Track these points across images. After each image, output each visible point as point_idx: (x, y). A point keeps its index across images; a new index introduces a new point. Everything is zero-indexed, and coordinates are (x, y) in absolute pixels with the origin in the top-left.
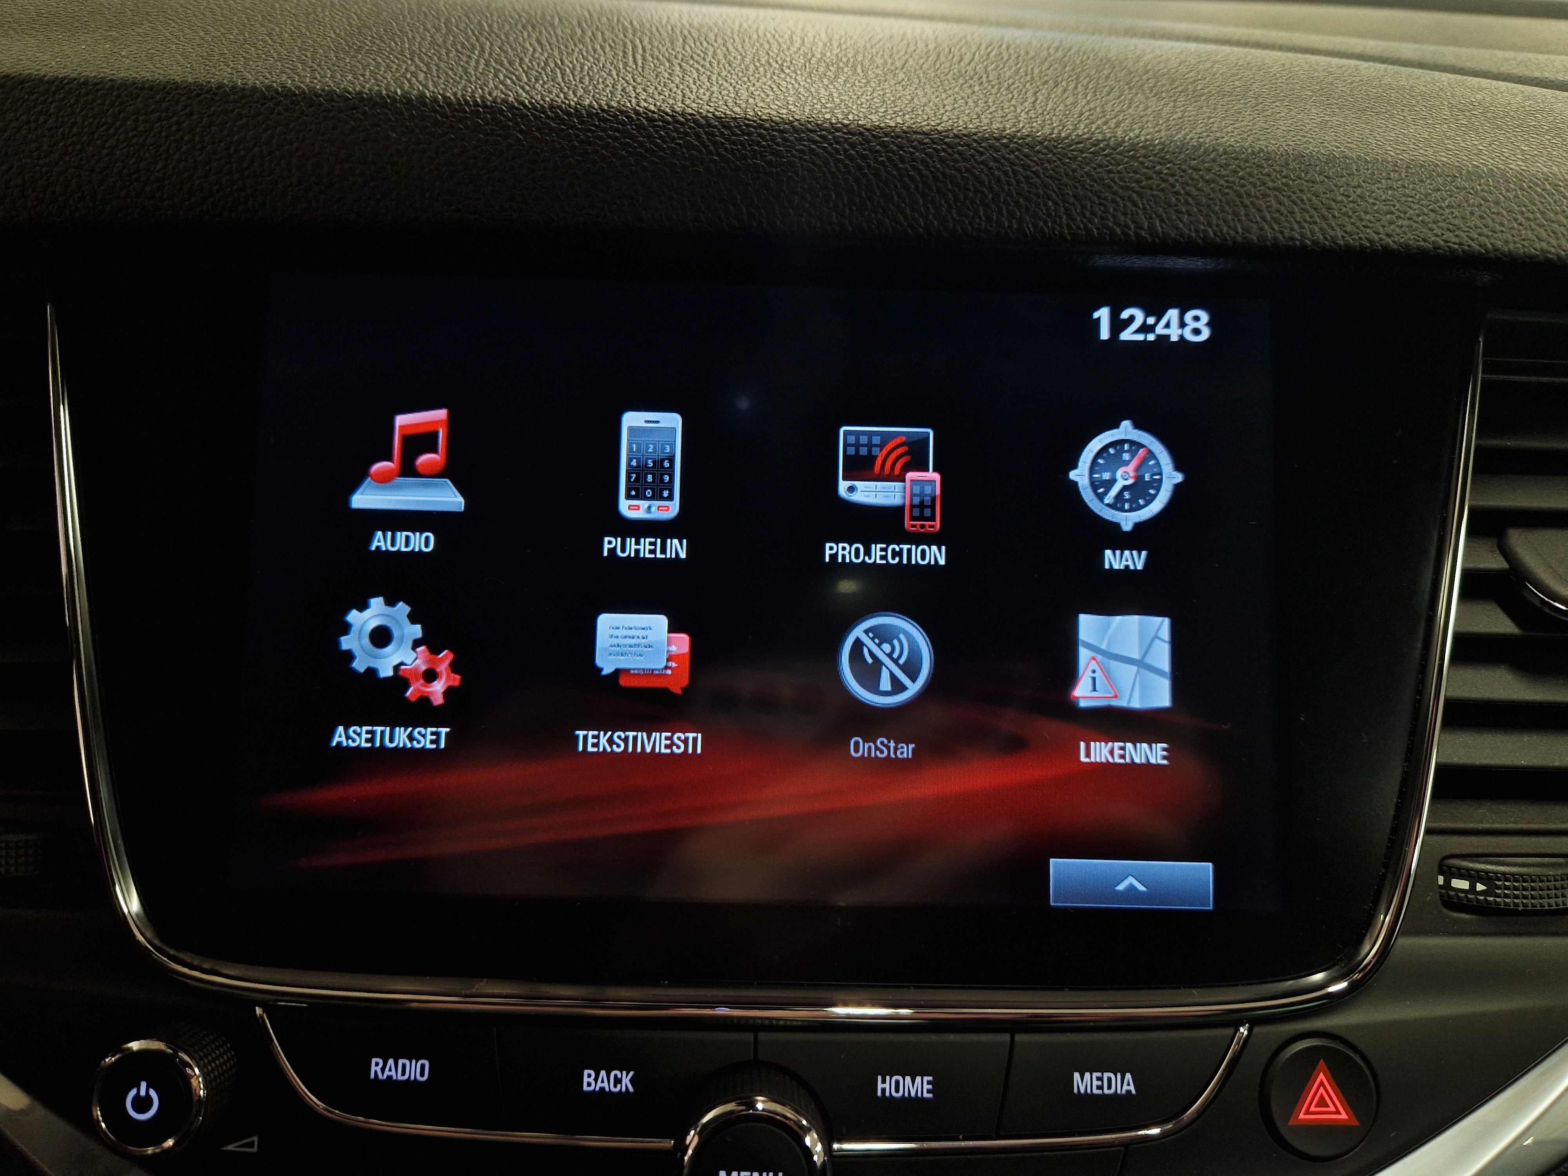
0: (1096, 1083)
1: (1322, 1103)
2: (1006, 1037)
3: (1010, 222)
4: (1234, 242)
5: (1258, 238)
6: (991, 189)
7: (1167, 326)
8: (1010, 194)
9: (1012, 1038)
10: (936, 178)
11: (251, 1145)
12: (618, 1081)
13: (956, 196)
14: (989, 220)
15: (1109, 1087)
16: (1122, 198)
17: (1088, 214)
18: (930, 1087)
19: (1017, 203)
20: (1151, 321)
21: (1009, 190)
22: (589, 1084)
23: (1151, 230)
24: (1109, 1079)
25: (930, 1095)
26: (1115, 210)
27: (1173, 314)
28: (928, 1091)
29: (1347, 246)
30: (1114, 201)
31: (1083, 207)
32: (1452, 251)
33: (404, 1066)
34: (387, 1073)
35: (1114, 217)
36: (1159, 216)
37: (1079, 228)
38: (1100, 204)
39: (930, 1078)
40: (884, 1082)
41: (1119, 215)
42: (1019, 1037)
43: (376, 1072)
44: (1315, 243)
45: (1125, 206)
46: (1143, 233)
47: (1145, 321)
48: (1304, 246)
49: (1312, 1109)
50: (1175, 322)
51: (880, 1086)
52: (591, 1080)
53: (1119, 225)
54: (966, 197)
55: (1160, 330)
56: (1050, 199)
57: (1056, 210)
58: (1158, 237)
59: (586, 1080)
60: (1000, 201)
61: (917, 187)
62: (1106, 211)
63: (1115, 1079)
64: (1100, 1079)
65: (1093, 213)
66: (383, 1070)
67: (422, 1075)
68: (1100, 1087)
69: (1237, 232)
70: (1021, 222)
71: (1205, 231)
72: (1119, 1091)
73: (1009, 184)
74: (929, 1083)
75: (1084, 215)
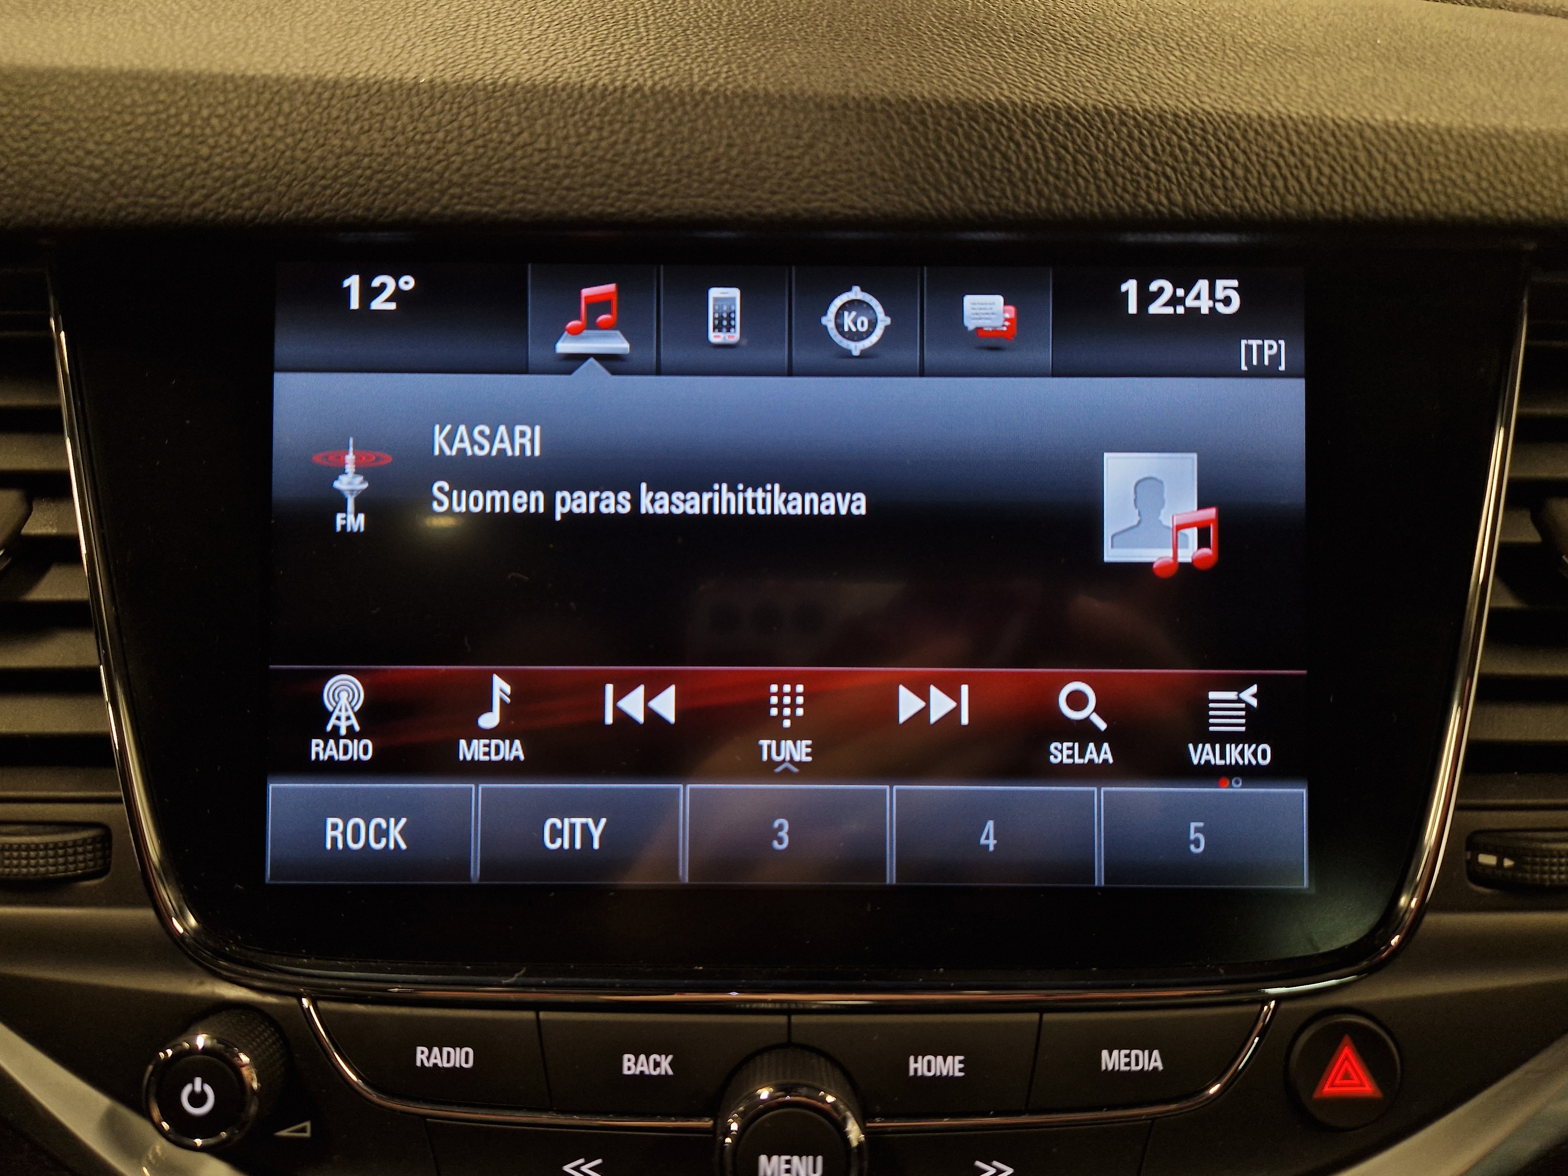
0: (1124, 1060)
1: (1346, 1076)
2: (1035, 1017)
3: (1039, 202)
4: (1272, 214)
5: (1297, 211)
6: (1019, 167)
7: (1198, 297)
8: (1038, 172)
9: (1041, 1017)
10: (961, 157)
11: (303, 1130)
12: (657, 1065)
13: (982, 177)
14: (1016, 199)
15: (1137, 1064)
16: (1156, 173)
17: (1119, 190)
18: (962, 1066)
19: (1046, 182)
20: (1180, 292)
21: (1038, 167)
22: (629, 1069)
23: (1186, 207)
24: (1137, 1057)
25: (962, 1074)
26: (1148, 186)
27: (1203, 285)
28: (960, 1070)
29: (1391, 217)
30: (1147, 177)
31: (1115, 183)
32: (1500, 221)
33: (449, 1053)
34: (432, 1061)
35: (1148, 194)
36: (1195, 193)
37: (1110, 205)
38: (1133, 180)
39: (962, 1058)
40: (916, 1062)
41: (1151, 191)
42: (1047, 1017)
43: (422, 1060)
44: (1357, 214)
45: (1159, 182)
46: (1177, 210)
47: (1175, 292)
48: (1345, 219)
49: (1337, 1082)
50: (1205, 294)
51: (912, 1066)
52: (631, 1064)
53: (1152, 202)
54: (992, 176)
55: (1190, 302)
56: (1079, 174)
57: (1087, 188)
58: (1192, 211)
59: (626, 1064)
60: (1027, 179)
61: (942, 168)
62: (1139, 188)
63: (1143, 1056)
64: (1128, 1056)
65: (1125, 190)
66: (428, 1058)
67: (467, 1062)
68: (1128, 1064)
69: (1275, 206)
70: (1049, 201)
71: (1241, 207)
72: (1146, 1068)
73: (1038, 160)
74: (960, 1062)
75: (1115, 192)
